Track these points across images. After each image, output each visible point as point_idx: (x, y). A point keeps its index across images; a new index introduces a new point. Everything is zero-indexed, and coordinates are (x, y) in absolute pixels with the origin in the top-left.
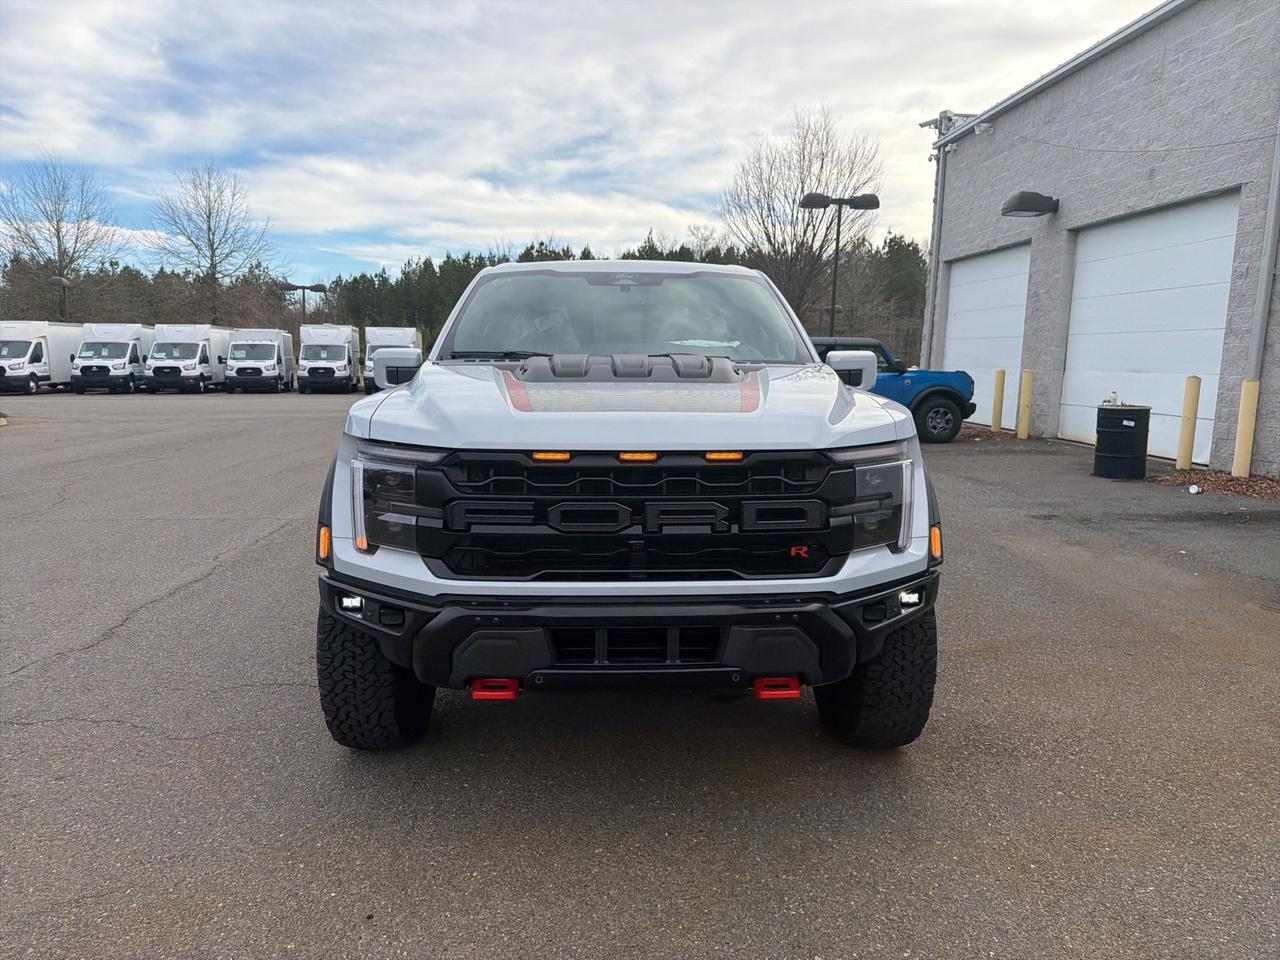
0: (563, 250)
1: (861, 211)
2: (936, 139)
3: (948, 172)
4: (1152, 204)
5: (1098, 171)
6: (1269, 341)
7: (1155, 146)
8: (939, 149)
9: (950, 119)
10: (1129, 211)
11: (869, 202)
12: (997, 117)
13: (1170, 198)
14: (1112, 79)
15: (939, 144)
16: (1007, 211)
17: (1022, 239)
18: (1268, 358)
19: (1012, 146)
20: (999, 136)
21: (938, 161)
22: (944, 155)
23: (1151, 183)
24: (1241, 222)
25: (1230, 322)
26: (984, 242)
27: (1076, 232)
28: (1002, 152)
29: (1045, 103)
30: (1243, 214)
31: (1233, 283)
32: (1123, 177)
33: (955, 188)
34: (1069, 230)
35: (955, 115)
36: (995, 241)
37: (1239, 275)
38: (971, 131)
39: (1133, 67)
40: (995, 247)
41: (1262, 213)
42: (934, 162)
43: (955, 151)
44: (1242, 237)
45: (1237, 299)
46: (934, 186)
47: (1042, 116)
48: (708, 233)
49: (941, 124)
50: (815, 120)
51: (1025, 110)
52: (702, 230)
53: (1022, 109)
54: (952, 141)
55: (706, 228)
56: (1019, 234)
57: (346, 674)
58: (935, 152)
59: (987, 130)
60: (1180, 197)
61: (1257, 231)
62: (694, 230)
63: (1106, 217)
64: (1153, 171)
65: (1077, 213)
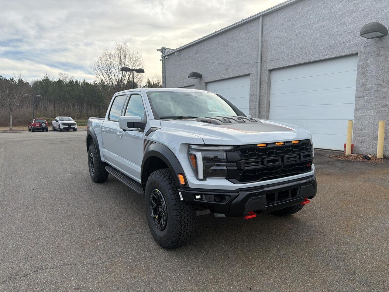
0: (10, 79)
1: (138, 73)
2: (161, 55)
3: (166, 64)
4: (228, 77)
5: (212, 68)
6: (260, 111)
7: (227, 62)
8: (163, 58)
9: (165, 49)
10: (222, 79)
11: (141, 71)
12: (181, 50)
13: (232, 76)
14: (214, 43)
15: (162, 56)
16: (189, 77)
17: (192, 84)
18: (260, 115)
19: (186, 59)
20: (182, 56)
21: (163, 61)
22: (164, 59)
23: (227, 72)
24: (251, 82)
25: (250, 106)
26: (180, 85)
27: (207, 83)
28: (183, 60)
29: (195, 48)
30: (251, 81)
31: (250, 97)
32: (219, 70)
33: (169, 69)
34: (205, 83)
35: (166, 48)
36: (183, 85)
37: (251, 96)
38: (174, 53)
39: (219, 42)
40: (183, 86)
41: (256, 81)
42: (161, 61)
43: (168, 59)
44: (251, 86)
45: (251, 101)
46: (162, 68)
47: (195, 52)
48: (66, 75)
49: (162, 50)
50: (122, 44)
51: (189, 49)
52: (64, 75)
53: (188, 49)
54: (167, 56)
55: (65, 74)
56: (190, 83)
57: (185, 222)
58: (161, 58)
59: (178, 54)
60: (235, 76)
61: (255, 85)
62: (61, 74)
63: (215, 80)
64: (227, 69)
65: (207, 78)
